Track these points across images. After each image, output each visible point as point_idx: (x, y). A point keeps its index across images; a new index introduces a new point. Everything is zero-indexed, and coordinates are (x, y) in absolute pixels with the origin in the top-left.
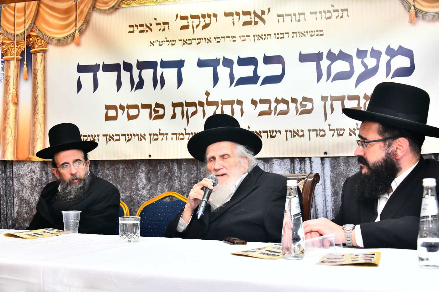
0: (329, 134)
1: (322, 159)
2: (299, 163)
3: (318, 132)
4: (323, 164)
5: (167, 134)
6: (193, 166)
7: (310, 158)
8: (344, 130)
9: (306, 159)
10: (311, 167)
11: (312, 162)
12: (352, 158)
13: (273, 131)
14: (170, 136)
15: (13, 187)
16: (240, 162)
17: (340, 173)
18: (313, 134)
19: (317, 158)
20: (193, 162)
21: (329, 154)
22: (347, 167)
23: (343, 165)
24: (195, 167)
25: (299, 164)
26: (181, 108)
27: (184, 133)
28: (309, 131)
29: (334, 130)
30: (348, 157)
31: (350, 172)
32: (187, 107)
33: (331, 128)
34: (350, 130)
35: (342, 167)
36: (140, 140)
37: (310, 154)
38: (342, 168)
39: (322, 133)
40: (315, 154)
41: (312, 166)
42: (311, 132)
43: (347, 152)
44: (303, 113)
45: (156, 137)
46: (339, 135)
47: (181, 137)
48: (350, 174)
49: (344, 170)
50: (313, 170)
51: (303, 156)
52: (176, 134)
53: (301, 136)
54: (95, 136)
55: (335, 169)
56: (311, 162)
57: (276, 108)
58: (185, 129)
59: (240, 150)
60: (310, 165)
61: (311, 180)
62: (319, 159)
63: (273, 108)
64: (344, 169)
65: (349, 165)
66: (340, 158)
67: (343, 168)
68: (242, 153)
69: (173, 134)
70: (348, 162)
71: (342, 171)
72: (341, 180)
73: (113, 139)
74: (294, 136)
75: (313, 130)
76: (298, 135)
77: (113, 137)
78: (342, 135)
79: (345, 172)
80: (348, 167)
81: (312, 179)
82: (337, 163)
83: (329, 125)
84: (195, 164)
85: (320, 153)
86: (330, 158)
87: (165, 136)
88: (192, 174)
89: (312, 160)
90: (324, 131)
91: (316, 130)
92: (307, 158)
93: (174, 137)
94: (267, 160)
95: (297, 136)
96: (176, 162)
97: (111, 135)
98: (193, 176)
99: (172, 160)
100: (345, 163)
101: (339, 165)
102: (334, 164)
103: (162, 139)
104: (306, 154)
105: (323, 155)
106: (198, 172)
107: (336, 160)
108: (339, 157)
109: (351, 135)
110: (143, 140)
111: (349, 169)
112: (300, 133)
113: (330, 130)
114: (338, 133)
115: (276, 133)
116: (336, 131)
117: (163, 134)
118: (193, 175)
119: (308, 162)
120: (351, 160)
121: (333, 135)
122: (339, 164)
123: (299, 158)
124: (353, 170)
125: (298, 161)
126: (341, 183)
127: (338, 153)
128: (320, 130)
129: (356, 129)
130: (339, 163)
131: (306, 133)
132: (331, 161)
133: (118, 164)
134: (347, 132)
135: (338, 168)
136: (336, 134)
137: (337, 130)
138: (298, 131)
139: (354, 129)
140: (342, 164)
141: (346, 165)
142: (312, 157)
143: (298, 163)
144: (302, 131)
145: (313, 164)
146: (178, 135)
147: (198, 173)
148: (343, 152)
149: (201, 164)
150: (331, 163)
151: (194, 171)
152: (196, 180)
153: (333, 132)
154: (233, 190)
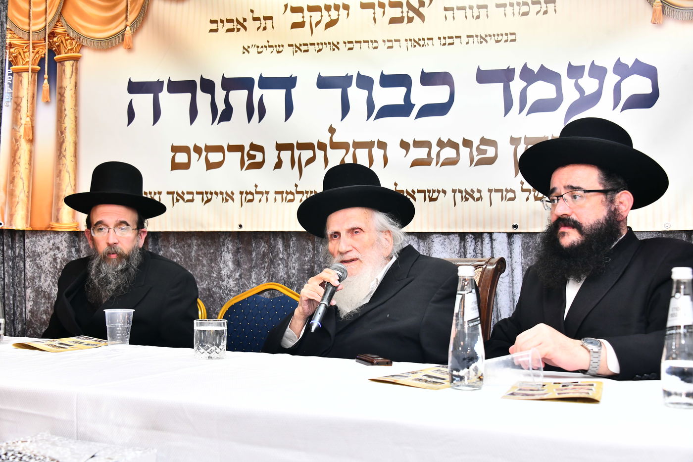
0: (521, 196)
1: (510, 235)
2: (474, 241)
3: (505, 193)
4: (510, 244)
5: (267, 193)
6: (308, 243)
7: (491, 234)
9: (485, 235)
10: (492, 247)
11: (494, 240)
13: (434, 191)
14: (272, 196)
15: (25, 272)
16: (379, 240)
18: (496, 196)
19: (501, 234)
20: (307, 237)
21: (521, 228)
24: (311, 246)
25: (473, 243)
26: (290, 152)
27: (295, 192)
28: (490, 191)
29: (529, 190)
32: (300, 151)
33: (525, 187)
36: (225, 201)
37: (491, 228)
39: (510, 195)
40: (499, 228)
41: (494, 247)
42: (493, 193)
44: (481, 162)
45: (250, 197)
46: (537, 199)
47: (290, 197)
50: (495, 252)
51: (480, 230)
52: (282, 193)
53: (478, 200)
54: (155, 193)
55: (529, 252)
56: (492, 240)
57: (438, 154)
58: (296, 186)
59: (378, 220)
60: (490, 245)
61: (493, 269)
62: (505, 235)
63: (434, 155)
66: (538, 235)
68: (382, 225)
69: (276, 193)
73: (183, 199)
74: (467, 199)
75: (497, 191)
76: (473, 198)
77: (182, 195)
81: (495, 266)
82: (533, 243)
83: (522, 183)
84: (310, 240)
85: (506, 227)
86: (521, 235)
87: (265, 195)
88: (306, 255)
89: (494, 237)
90: (514, 192)
91: (501, 191)
92: (486, 234)
93: (279, 197)
94: (422, 236)
95: (470, 199)
96: (280, 236)
97: (180, 193)
98: (306, 259)
99: (275, 234)
101: (535, 246)
102: (528, 243)
103: (260, 201)
104: (484, 227)
105: (512, 230)
106: (316, 252)
107: (532, 238)
108: (535, 233)
110: (230, 200)
112: (476, 195)
113: (524, 190)
114: (536, 195)
115: (438, 194)
116: (533, 193)
117: (261, 193)
118: (307, 257)
119: (487, 239)
121: (527, 199)
123: (472, 233)
125: (471, 238)
127: (535, 226)
128: (507, 191)
130: (536, 243)
131: (485, 195)
132: (524, 239)
133: (190, 238)
136: (532, 197)
138: (472, 191)
142: (493, 233)
143: (472, 242)
144: (479, 191)
145: (494, 243)
146: (285, 195)
147: (316, 255)
149: (320, 241)
150: (523, 243)
151: (309, 251)
152: (311, 266)
153: (528, 193)
154: (373, 286)
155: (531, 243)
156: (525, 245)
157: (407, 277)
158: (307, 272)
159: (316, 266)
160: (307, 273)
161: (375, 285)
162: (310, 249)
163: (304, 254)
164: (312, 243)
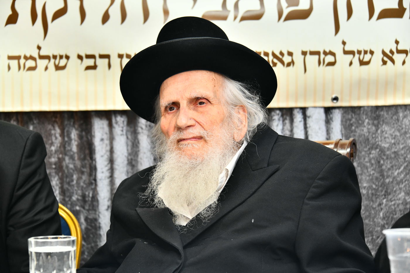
0: (343, 59)
1: (328, 110)
2: (281, 119)
3: (322, 56)
4: (328, 121)
6: (54, 127)
7: (304, 110)
8: (372, 53)
9: (296, 112)
10: (306, 128)
11: (309, 117)
12: (384, 108)
16: (230, 116)
17: (361, 139)
18: (312, 60)
19: (318, 110)
20: (54, 119)
21: (342, 101)
22: (375, 126)
23: (368, 124)
24: (58, 131)
25: (281, 122)
27: (36, 56)
28: (304, 53)
29: (352, 53)
30: (377, 107)
31: (381, 137)
33: (347, 48)
34: (384, 53)
35: (365, 126)
37: (305, 100)
38: (365, 130)
39: (330, 59)
40: (315, 101)
41: (308, 125)
42: (308, 56)
43: (376, 98)
44: (291, 16)
46: (362, 63)
47: (30, 63)
48: (381, 141)
49: (369, 132)
50: (309, 132)
51: (290, 105)
52: (18, 58)
53: (289, 65)
55: (352, 132)
56: (305, 117)
57: (236, 6)
58: (39, 48)
59: (230, 91)
60: (302, 123)
62: (322, 110)
63: (230, 6)
64: (371, 130)
65: (379, 123)
66: (362, 109)
67: (368, 129)
68: (235, 97)
69: (10, 58)
70: (378, 117)
71: (367, 134)
72: (363, 153)
74: (275, 65)
75: (312, 53)
76: (282, 62)
78: (368, 63)
79: (373, 138)
80: (378, 126)
81: (349, 150)
82: (356, 119)
83: (344, 43)
84: (57, 123)
85: (324, 99)
86: (341, 109)
89: (308, 113)
90: (333, 54)
91: (318, 53)
92: (298, 110)
95: (279, 64)
98: (53, 148)
100: (372, 119)
101: (360, 124)
102: (350, 120)
104: (296, 101)
105: (330, 104)
106: (66, 139)
107: (354, 113)
108: (359, 108)
109: (385, 63)
111: (379, 131)
112: (287, 59)
113: (346, 52)
114: (361, 58)
116: (357, 56)
118: (54, 146)
119: (298, 117)
120: (382, 113)
121: (351, 64)
122: (360, 122)
123: (281, 109)
124: (386, 133)
125: (278, 114)
126: (364, 159)
127: (359, 99)
128: (325, 53)
129: (394, 50)
130: (360, 119)
131: (298, 58)
132: (345, 115)
134: (378, 57)
135: (357, 130)
136: (356, 61)
137: (359, 52)
138: (282, 54)
139: (392, 52)
140: (367, 121)
141: (373, 124)
142: (308, 108)
143: (279, 120)
144: (290, 54)
145: (310, 122)
146: (22, 61)
147: (66, 142)
148: (368, 97)
149: (72, 123)
150: (344, 120)
151: (56, 138)
152: (59, 159)
153: (352, 56)
154: (222, 180)
155: (354, 120)
156: (346, 122)
157: (268, 166)
158: (54, 166)
159: (67, 159)
160: (55, 169)
161: (225, 178)
162: (58, 135)
163: (50, 142)
164: (59, 127)
